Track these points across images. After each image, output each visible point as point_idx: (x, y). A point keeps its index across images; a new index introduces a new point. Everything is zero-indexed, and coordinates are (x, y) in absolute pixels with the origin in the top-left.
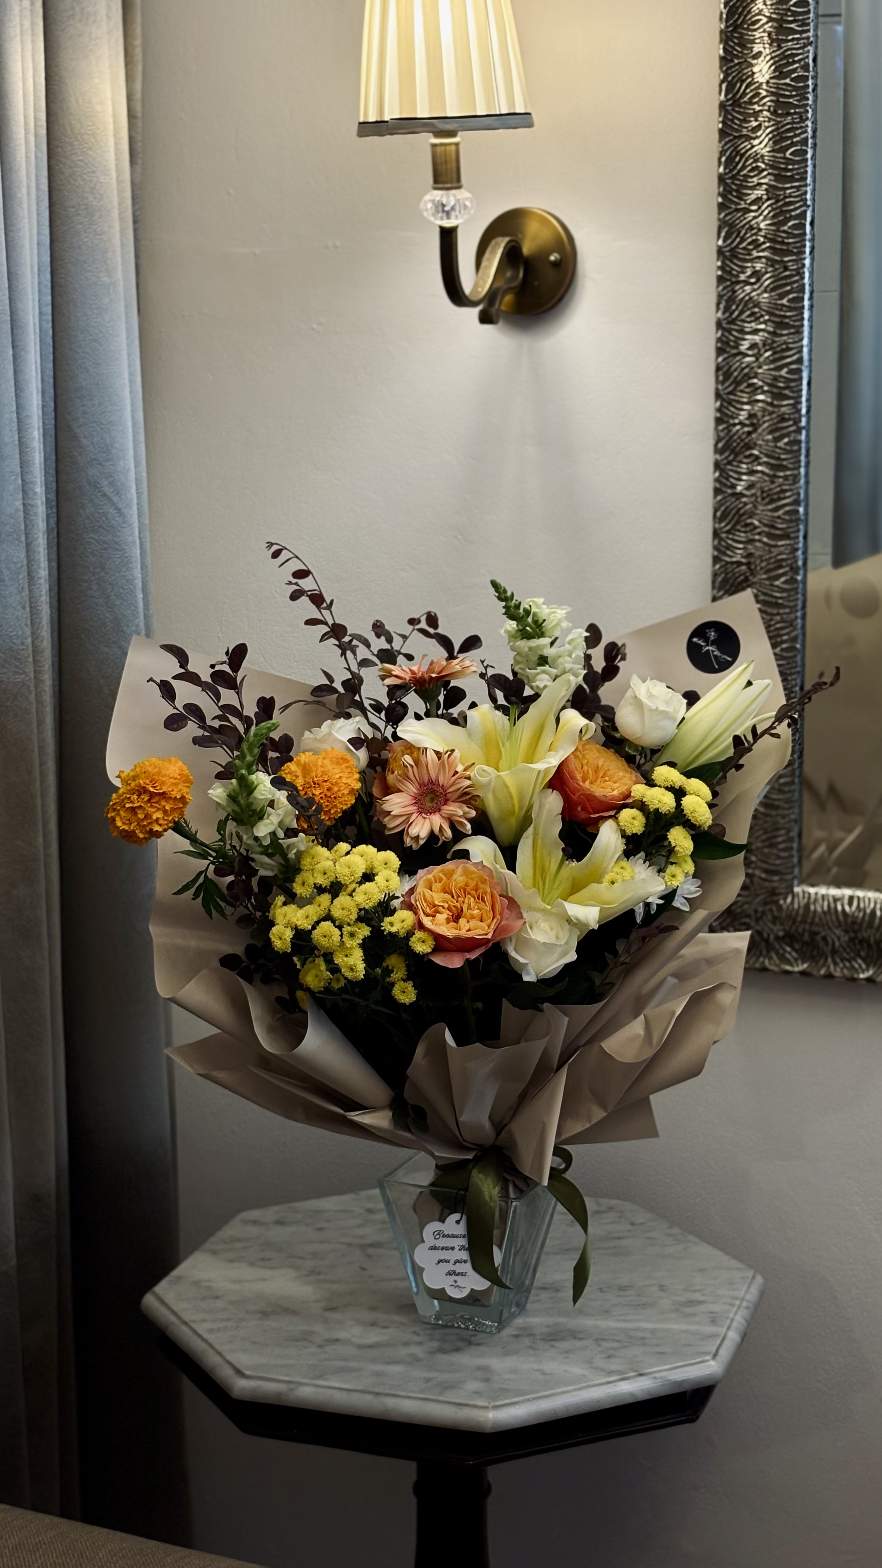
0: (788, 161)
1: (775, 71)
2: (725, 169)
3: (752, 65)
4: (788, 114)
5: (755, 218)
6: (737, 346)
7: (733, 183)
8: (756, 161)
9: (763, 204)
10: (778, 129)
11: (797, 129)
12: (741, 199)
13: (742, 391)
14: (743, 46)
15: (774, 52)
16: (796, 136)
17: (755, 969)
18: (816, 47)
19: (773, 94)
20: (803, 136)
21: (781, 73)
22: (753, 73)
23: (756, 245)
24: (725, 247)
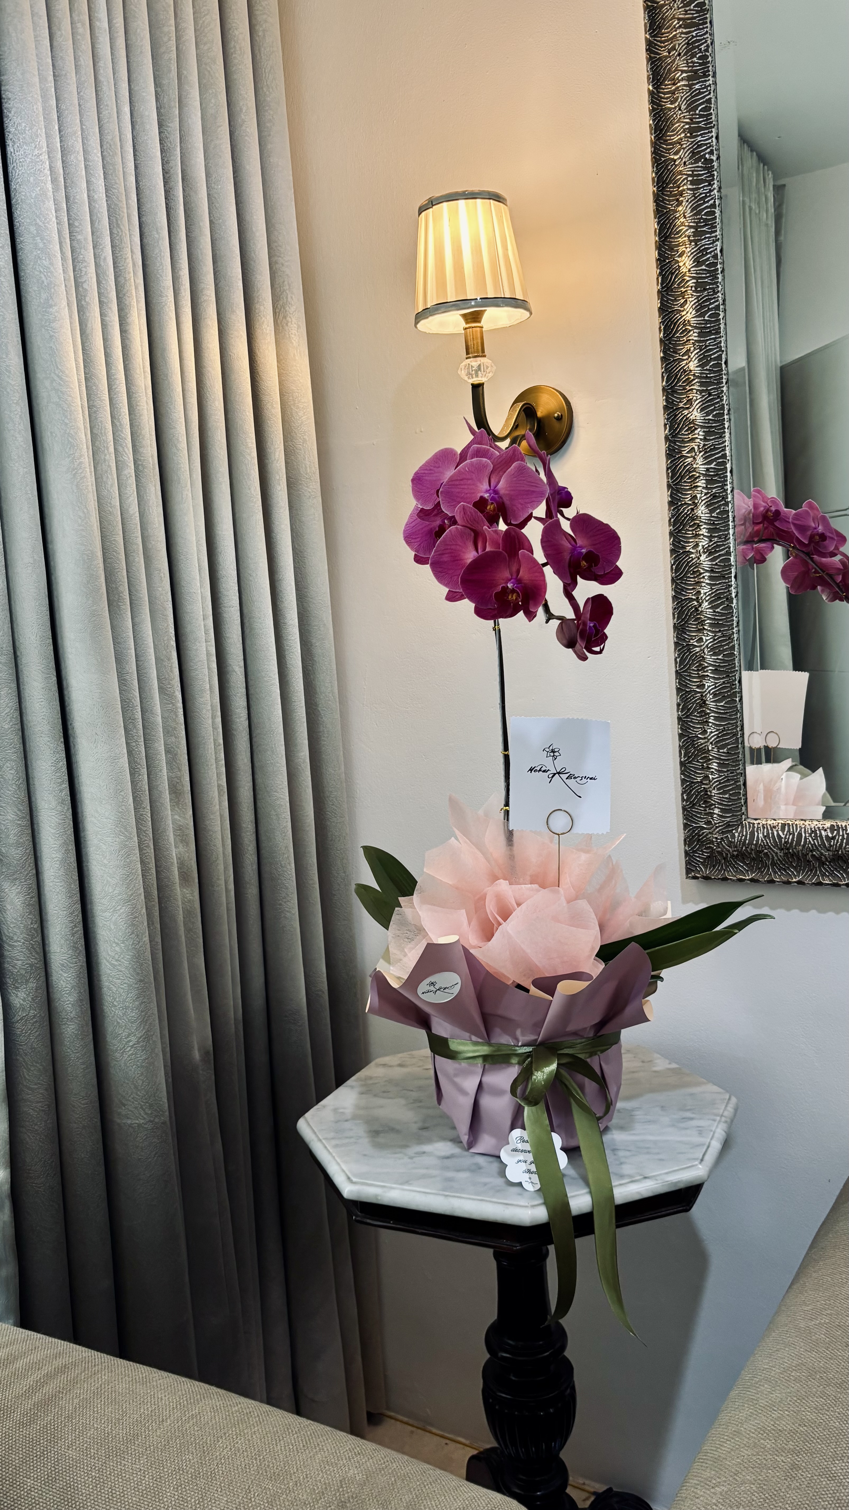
0: (707, 321)
1: (694, 262)
2: (664, 334)
3: (678, 262)
4: (705, 290)
5: (687, 364)
6: (680, 452)
7: (670, 343)
8: (684, 325)
9: (692, 353)
10: (698, 301)
11: (712, 299)
12: (676, 353)
13: (685, 482)
14: (671, 249)
15: (693, 249)
16: (711, 304)
17: (719, 879)
18: (722, 242)
19: (693, 278)
20: (717, 303)
21: (698, 262)
22: (680, 267)
23: (689, 382)
24: (668, 386)
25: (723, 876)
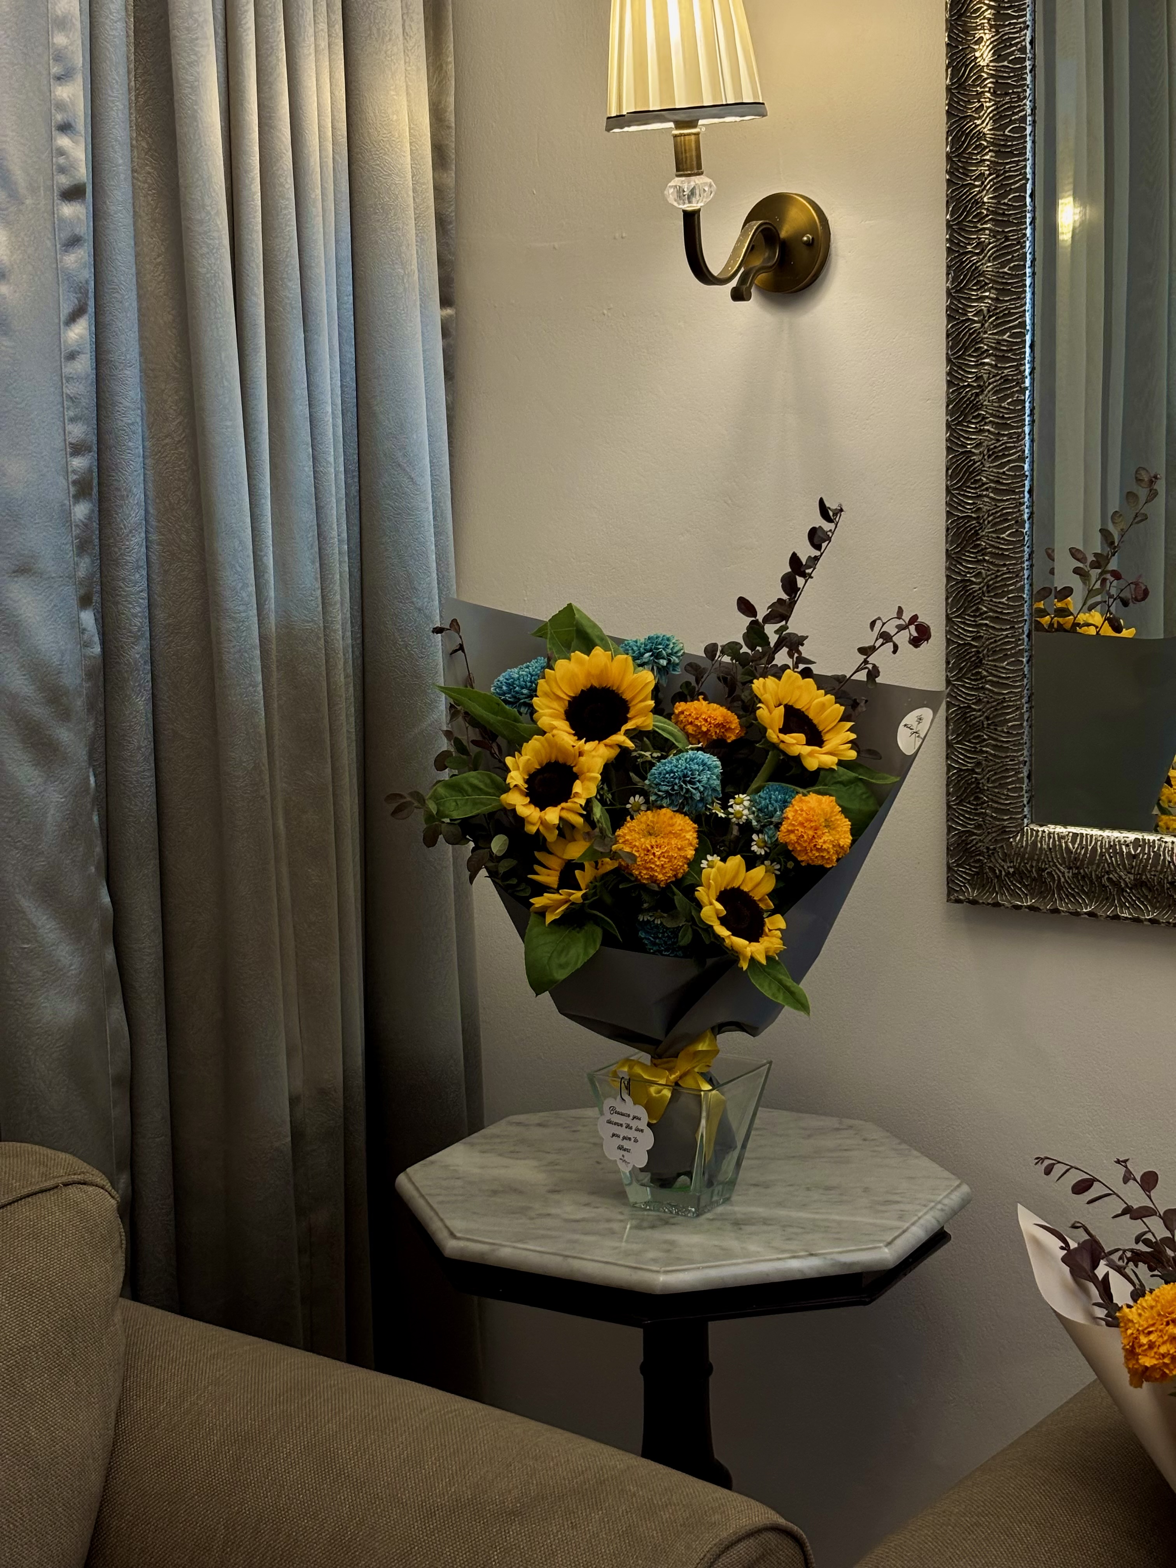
0: (1007, 138)
1: (994, 54)
2: (951, 149)
3: (975, 50)
4: (1007, 94)
5: (979, 192)
6: (965, 313)
7: (959, 161)
8: (979, 139)
9: (986, 179)
10: (997, 108)
11: (1016, 107)
12: (967, 176)
13: (970, 355)
14: (967, 33)
15: (993, 37)
16: (1014, 114)
17: (989, 904)
18: (1034, 30)
19: (992, 76)
20: (1021, 114)
21: (999, 56)
22: (976, 58)
23: (981, 218)
24: (953, 221)
25: (994, 901)
